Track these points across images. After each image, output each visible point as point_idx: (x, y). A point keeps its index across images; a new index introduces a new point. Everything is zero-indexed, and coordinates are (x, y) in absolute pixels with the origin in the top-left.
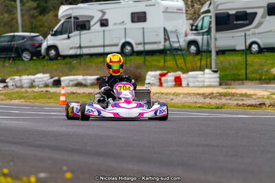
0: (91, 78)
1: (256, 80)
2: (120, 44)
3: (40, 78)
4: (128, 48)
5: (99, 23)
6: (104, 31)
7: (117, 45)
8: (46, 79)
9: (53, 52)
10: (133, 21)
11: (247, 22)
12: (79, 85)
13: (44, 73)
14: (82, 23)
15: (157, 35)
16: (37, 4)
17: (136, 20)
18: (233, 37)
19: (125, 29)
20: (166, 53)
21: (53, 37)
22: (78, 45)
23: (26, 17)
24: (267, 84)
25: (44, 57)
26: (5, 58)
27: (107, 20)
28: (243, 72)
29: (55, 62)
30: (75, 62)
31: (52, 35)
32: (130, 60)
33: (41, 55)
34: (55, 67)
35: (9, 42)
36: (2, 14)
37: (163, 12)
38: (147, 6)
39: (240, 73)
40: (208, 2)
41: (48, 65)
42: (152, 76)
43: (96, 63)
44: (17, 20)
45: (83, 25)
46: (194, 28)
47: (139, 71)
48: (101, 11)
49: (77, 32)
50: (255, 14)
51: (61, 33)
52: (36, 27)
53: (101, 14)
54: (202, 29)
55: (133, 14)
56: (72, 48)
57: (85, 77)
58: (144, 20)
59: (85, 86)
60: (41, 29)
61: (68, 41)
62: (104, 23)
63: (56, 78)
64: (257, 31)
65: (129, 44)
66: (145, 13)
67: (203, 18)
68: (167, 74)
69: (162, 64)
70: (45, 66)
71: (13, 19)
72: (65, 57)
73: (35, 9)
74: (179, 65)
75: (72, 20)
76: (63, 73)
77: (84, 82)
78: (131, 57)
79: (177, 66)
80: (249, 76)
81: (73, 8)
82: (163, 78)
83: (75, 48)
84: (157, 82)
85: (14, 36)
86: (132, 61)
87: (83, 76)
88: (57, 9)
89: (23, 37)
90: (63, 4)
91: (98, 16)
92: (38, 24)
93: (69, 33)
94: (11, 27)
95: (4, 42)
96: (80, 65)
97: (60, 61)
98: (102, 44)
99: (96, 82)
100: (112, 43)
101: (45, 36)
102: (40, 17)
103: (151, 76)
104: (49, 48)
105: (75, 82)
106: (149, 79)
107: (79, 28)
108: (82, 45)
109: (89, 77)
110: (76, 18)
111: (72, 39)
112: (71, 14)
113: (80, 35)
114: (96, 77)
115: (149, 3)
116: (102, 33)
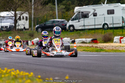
0: (89, 40)
2: (102, 24)
3: (66, 40)
4: (106, 26)
5: (93, 15)
6: (95, 18)
7: (101, 25)
8: (68, 40)
9: (72, 28)
10: (108, 14)
12: (83, 42)
13: (67, 37)
14: (85, 15)
15: (119, 20)
16: (65, 7)
17: (109, 13)
19: (104, 17)
20: (123, 28)
21: (72, 21)
22: (83, 25)
23: (60, 12)
25: (68, 30)
26: (50, 31)
27: (96, 13)
29: (73, 32)
30: (82, 32)
31: (71, 20)
32: (107, 32)
33: (66, 29)
34: (73, 35)
35: (52, 23)
36: (49, 11)
37: (122, 10)
38: (114, 7)
41: (69, 34)
43: (91, 33)
44: (56, 14)
45: (85, 16)
47: (111, 36)
48: (94, 9)
49: (83, 19)
51: (75, 19)
52: (64, 17)
53: (93, 11)
55: (108, 11)
56: (80, 26)
57: (86, 39)
58: (113, 13)
59: (86, 43)
60: (67, 18)
61: (79, 23)
62: (95, 15)
63: (73, 40)
65: (106, 24)
66: (114, 10)
68: (123, 37)
69: (121, 33)
70: (68, 34)
71: (54, 13)
72: (77, 30)
73: (64, 9)
75: (81, 13)
76: (76, 37)
77: (85, 41)
78: (107, 30)
81: (81, 8)
82: (122, 40)
83: (82, 26)
84: (119, 41)
85: (54, 21)
86: (108, 32)
87: (85, 38)
88: (74, 9)
89: (58, 21)
90: (76, 6)
91: (92, 12)
92: (66, 15)
93: (79, 19)
94: (53, 17)
95: (50, 23)
96: (84, 34)
97: (75, 32)
98: (94, 24)
99: (91, 41)
100: (98, 24)
101: (68, 21)
102: (66, 12)
103: (116, 38)
104: (70, 26)
105: (82, 41)
106: (115, 40)
107: (84, 17)
108: (85, 25)
109: (88, 39)
110: (82, 12)
111: (80, 22)
112: (80, 11)
113: (84, 20)
114: (91, 39)
115: (115, 6)
116: (94, 19)
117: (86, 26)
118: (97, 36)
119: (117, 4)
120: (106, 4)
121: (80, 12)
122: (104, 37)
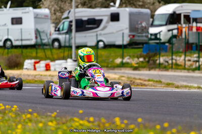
1: (104, 67)
2: (3, 41)
4: (9, 43)
7: (1, 41)
10: (13, 23)
11: (95, 26)
15: (30, 34)
18: (85, 36)
19: (8, 29)
40: (68, 11)
42: (29, 63)
46: (57, 29)
47: (19, 59)
50: (101, 21)
54: (63, 30)
55: (13, 19)
58: (21, 23)
64: (103, 32)
65: (9, 40)
66: (21, 18)
67: (64, 23)
68: (39, 62)
69: (34, 54)
74: (47, 56)
78: (12, 50)
79: (46, 56)
82: (37, 65)
84: (32, 67)
106: (26, 65)
115: (24, 11)
119: (27, 8)
120: (10, 7)
122: (8, 60)
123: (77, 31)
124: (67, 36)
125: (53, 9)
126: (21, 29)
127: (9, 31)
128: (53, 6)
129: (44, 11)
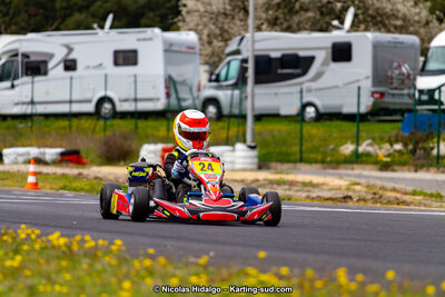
0: (51, 153)
1: (316, 162)
2: (95, 100)
4: (107, 106)
5: (62, 66)
6: (71, 78)
7: (89, 101)
10: (116, 63)
11: (298, 71)
14: (34, 65)
15: (154, 87)
18: (276, 94)
22: (29, 99)
24: (334, 168)
27: (74, 61)
28: (296, 149)
30: (21, 126)
32: (113, 126)
37: (165, 51)
39: (289, 151)
40: (239, 38)
42: (150, 152)
46: (214, 77)
47: (128, 143)
48: (66, 46)
49: (27, 79)
50: (311, 60)
51: (1, 79)
53: (65, 51)
54: (226, 79)
55: (116, 53)
56: (17, 104)
57: (42, 150)
58: (135, 63)
61: (11, 92)
62: (70, 65)
64: (314, 85)
65: (110, 100)
66: (136, 51)
67: (229, 63)
69: (163, 132)
75: (20, 58)
76: (4, 142)
80: (305, 155)
81: (20, 41)
84: (158, 160)
86: (115, 128)
87: (39, 147)
91: (60, 54)
93: (14, 79)
96: (32, 131)
98: (68, 98)
99: (59, 158)
105: (26, 158)
106: (145, 156)
107: (30, 72)
108: (36, 100)
109: (47, 150)
110: (26, 56)
111: (17, 89)
112: (17, 50)
113: (33, 82)
114: (59, 150)
115: (142, 36)
116: (68, 81)
117: (40, 103)
118: (79, 141)
119: (149, 30)
120: (112, 27)
121: (16, 55)
122: (106, 143)
123: (258, 81)
124: (237, 92)
125: (206, 32)
126: (135, 76)
127: (109, 79)
128: (205, 25)
129: (187, 37)
